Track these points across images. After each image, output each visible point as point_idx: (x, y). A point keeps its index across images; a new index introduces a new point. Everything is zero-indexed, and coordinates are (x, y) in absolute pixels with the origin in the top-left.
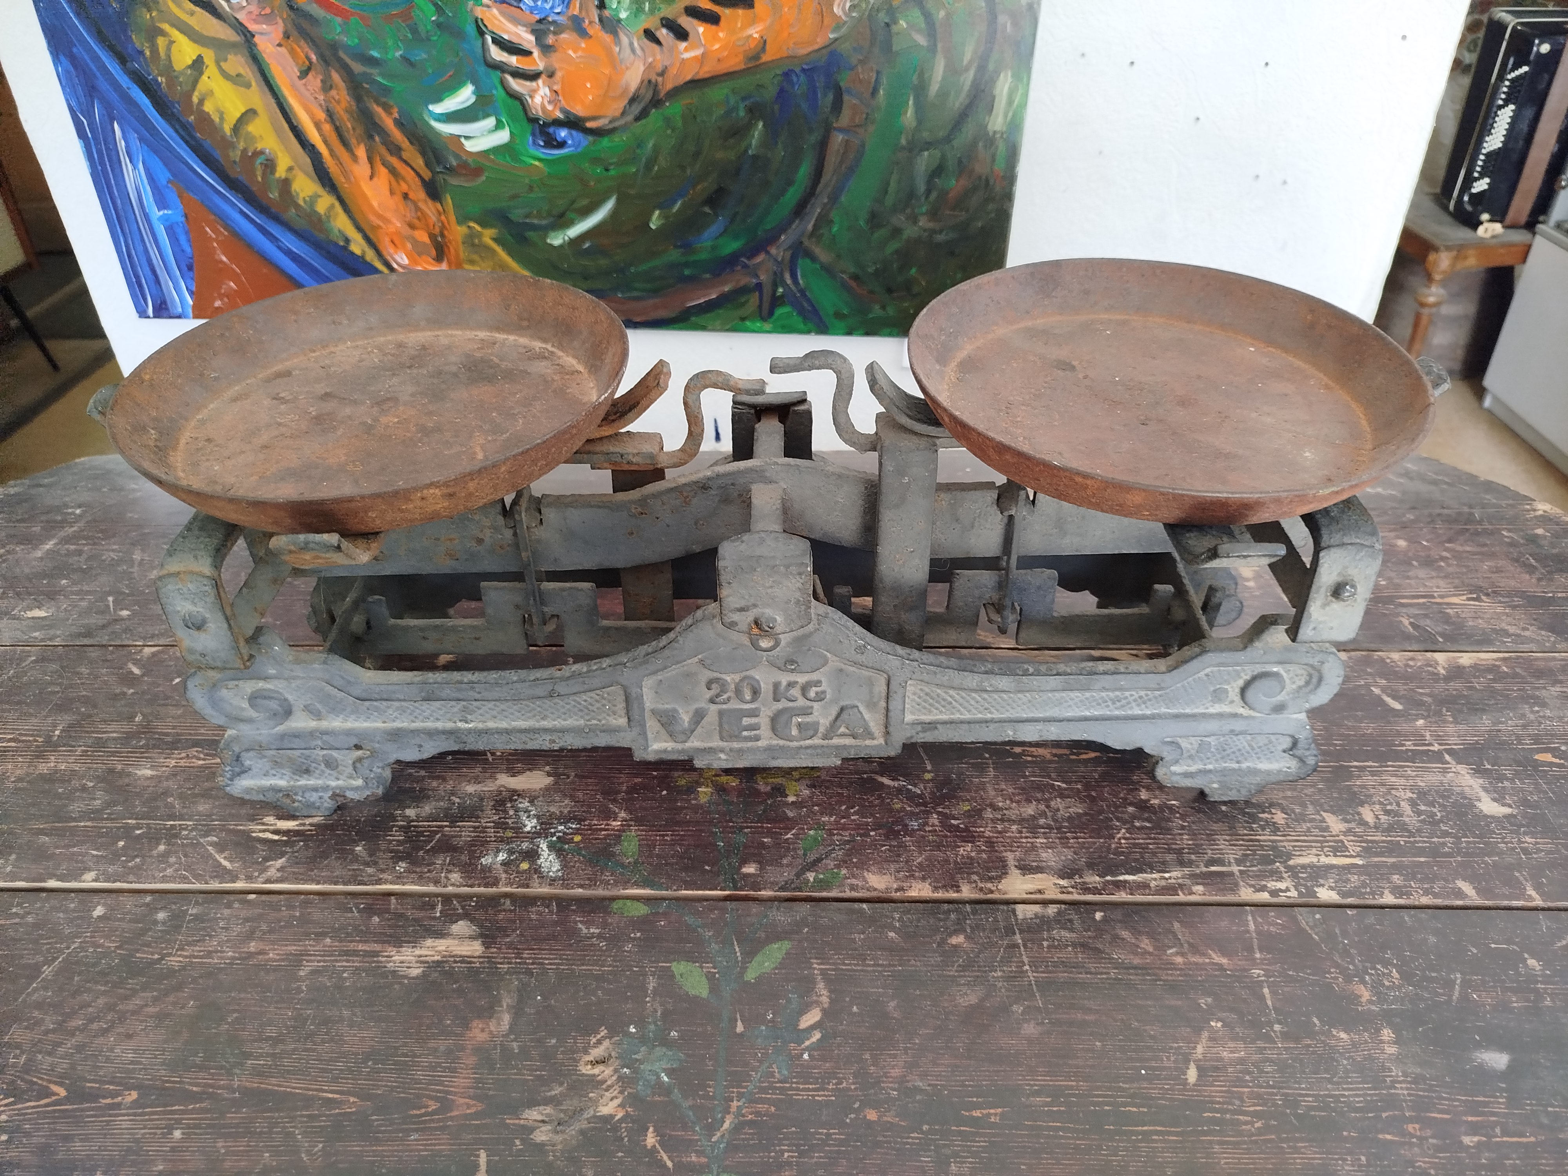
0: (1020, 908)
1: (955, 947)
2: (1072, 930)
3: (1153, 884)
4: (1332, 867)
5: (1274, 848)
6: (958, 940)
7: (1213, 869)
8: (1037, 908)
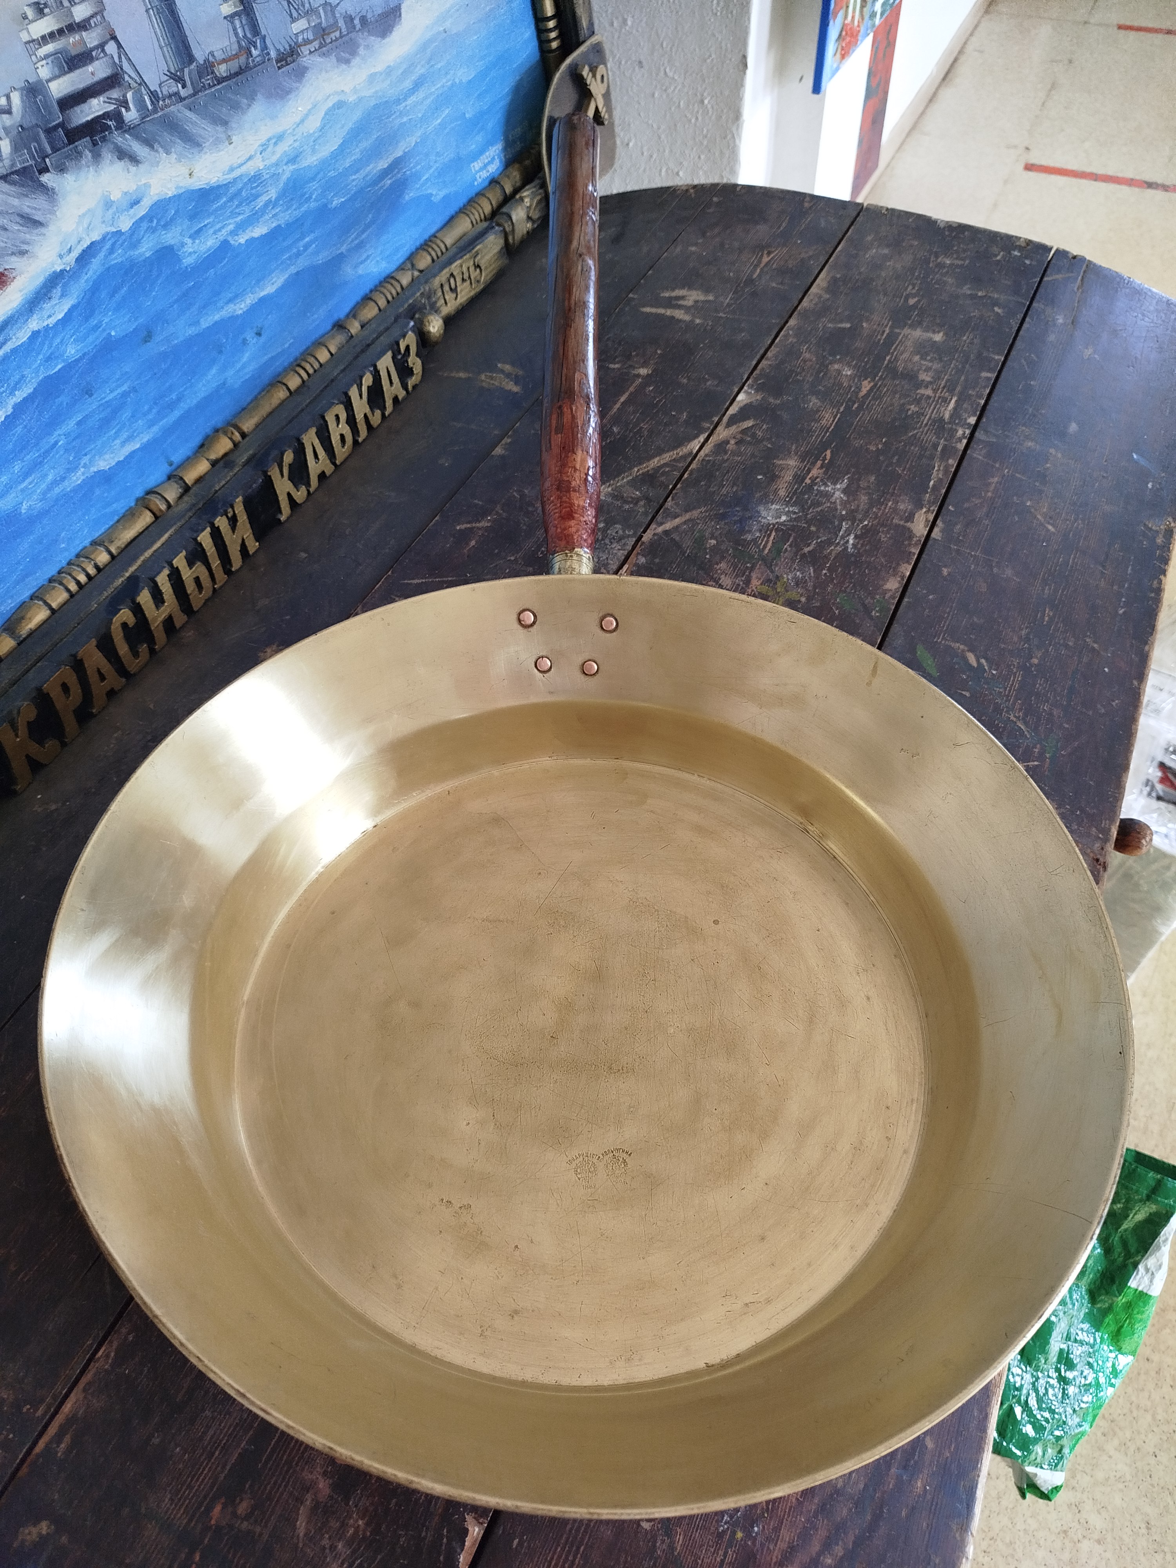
0: (933, 535)
1: (949, 574)
2: (956, 524)
3: (940, 476)
4: (955, 409)
5: (934, 421)
6: (945, 571)
7: (939, 449)
8: (936, 530)
